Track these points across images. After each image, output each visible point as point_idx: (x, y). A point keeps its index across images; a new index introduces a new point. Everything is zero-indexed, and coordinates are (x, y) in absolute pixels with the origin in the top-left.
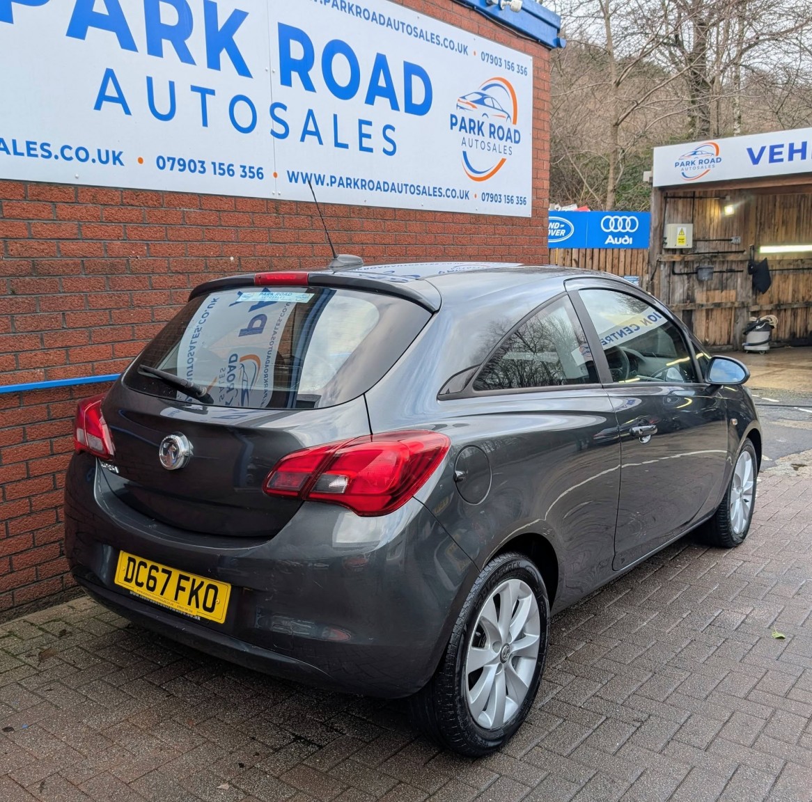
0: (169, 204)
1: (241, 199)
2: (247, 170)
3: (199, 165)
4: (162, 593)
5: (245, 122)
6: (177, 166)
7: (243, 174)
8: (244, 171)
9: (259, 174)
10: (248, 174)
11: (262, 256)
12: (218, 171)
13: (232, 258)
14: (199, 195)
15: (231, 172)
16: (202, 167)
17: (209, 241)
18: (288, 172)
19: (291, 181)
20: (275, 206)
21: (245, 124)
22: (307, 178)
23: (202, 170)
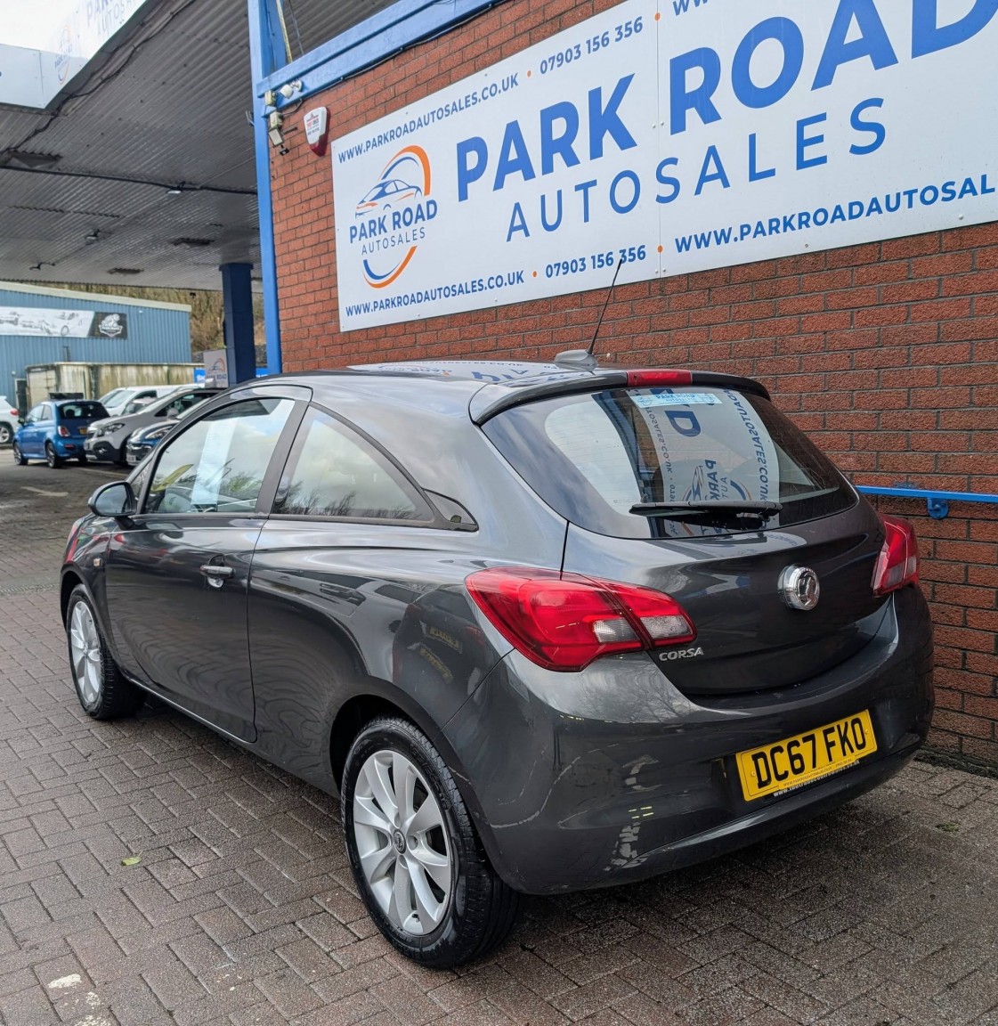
0: (556, 309)
2: (627, 254)
3: (579, 263)
4: (814, 766)
5: (623, 201)
6: (562, 270)
7: (622, 259)
8: (623, 256)
9: (641, 254)
10: (628, 257)
11: (640, 348)
12: (597, 263)
13: (608, 355)
14: (581, 293)
15: (609, 261)
16: (583, 264)
17: (587, 339)
18: (677, 240)
19: (680, 250)
20: (659, 286)
21: (623, 203)
22: (703, 241)
23: (582, 267)
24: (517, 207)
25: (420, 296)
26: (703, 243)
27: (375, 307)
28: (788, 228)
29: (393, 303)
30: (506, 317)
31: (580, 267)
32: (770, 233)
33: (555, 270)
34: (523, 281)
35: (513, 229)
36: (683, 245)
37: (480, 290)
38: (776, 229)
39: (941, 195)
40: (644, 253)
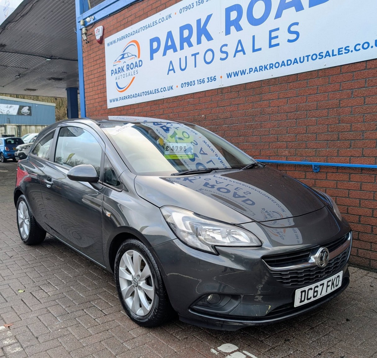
0: (184, 99)
1: (207, 92)
2: (210, 79)
3: (193, 82)
5: (208, 60)
6: (187, 85)
7: (208, 81)
8: (208, 80)
9: (215, 79)
10: (210, 80)
11: (214, 113)
12: (199, 83)
13: (203, 116)
14: (193, 93)
15: (204, 82)
16: (194, 83)
17: (196, 110)
18: (227, 74)
19: (228, 77)
20: (221, 91)
21: (208, 61)
22: (236, 74)
23: (194, 84)
24: (171, 62)
25: (136, 95)
26: (236, 75)
27: (120, 99)
28: (266, 69)
29: (126, 98)
30: (167, 102)
31: (193, 84)
32: (260, 71)
33: (184, 85)
34: (173, 89)
35: (169, 70)
36: (229, 76)
37: (158, 93)
38: (262, 70)
39: (318, 57)
40: (215, 78)
